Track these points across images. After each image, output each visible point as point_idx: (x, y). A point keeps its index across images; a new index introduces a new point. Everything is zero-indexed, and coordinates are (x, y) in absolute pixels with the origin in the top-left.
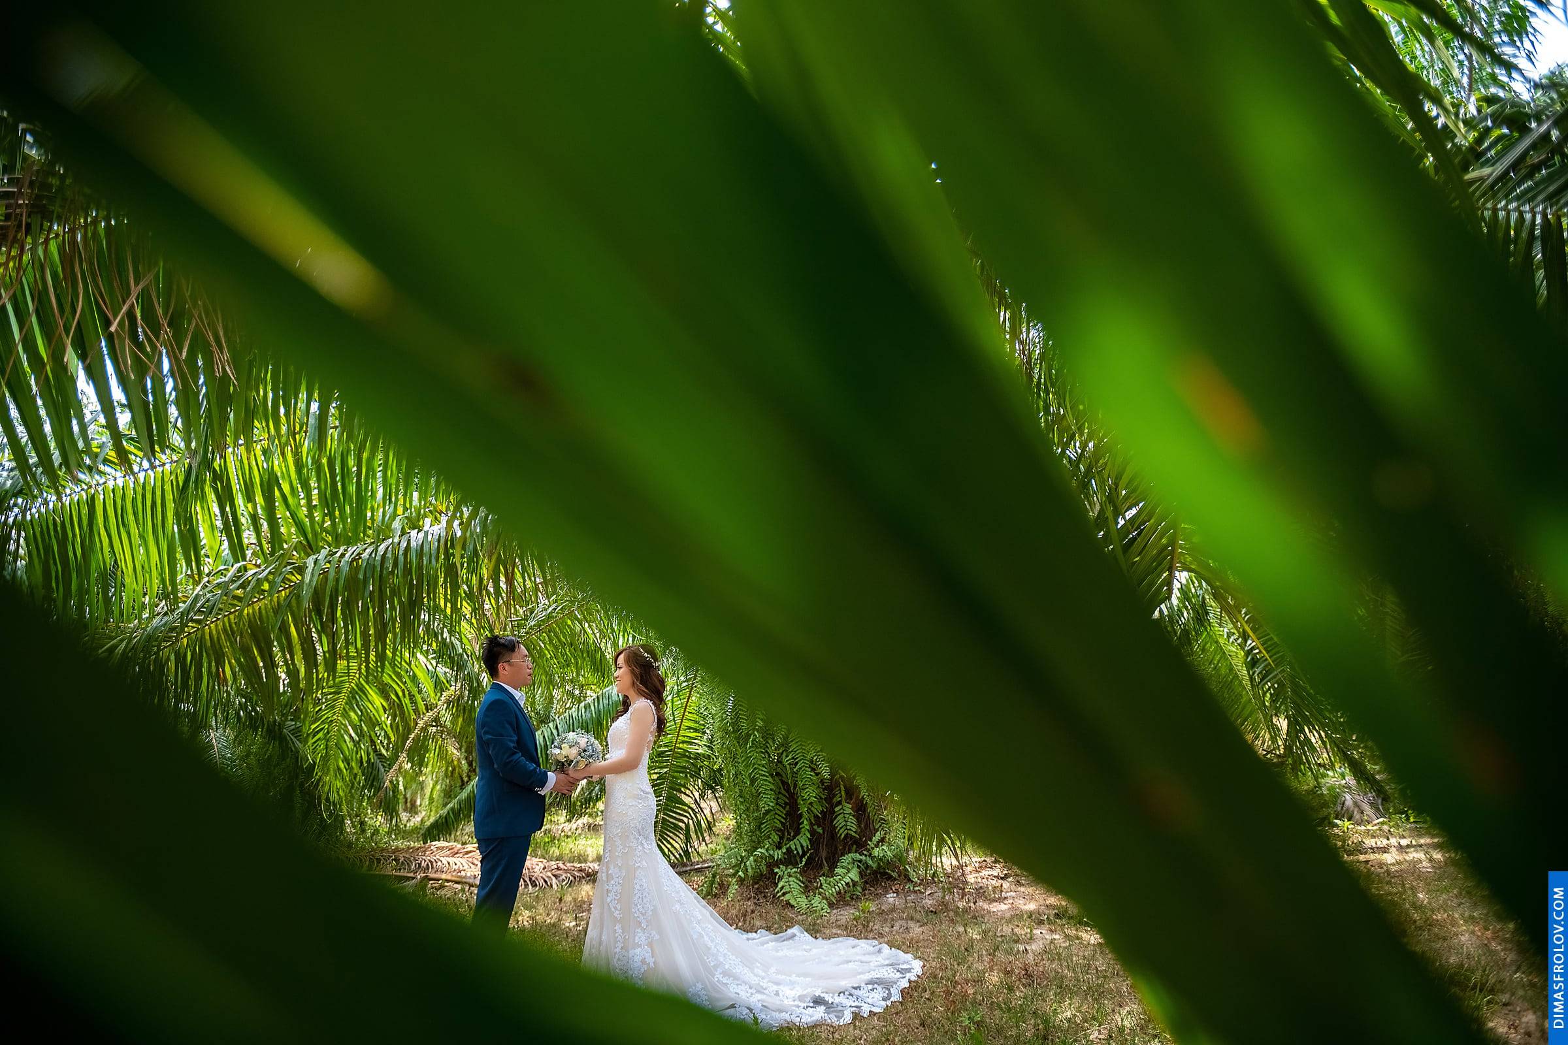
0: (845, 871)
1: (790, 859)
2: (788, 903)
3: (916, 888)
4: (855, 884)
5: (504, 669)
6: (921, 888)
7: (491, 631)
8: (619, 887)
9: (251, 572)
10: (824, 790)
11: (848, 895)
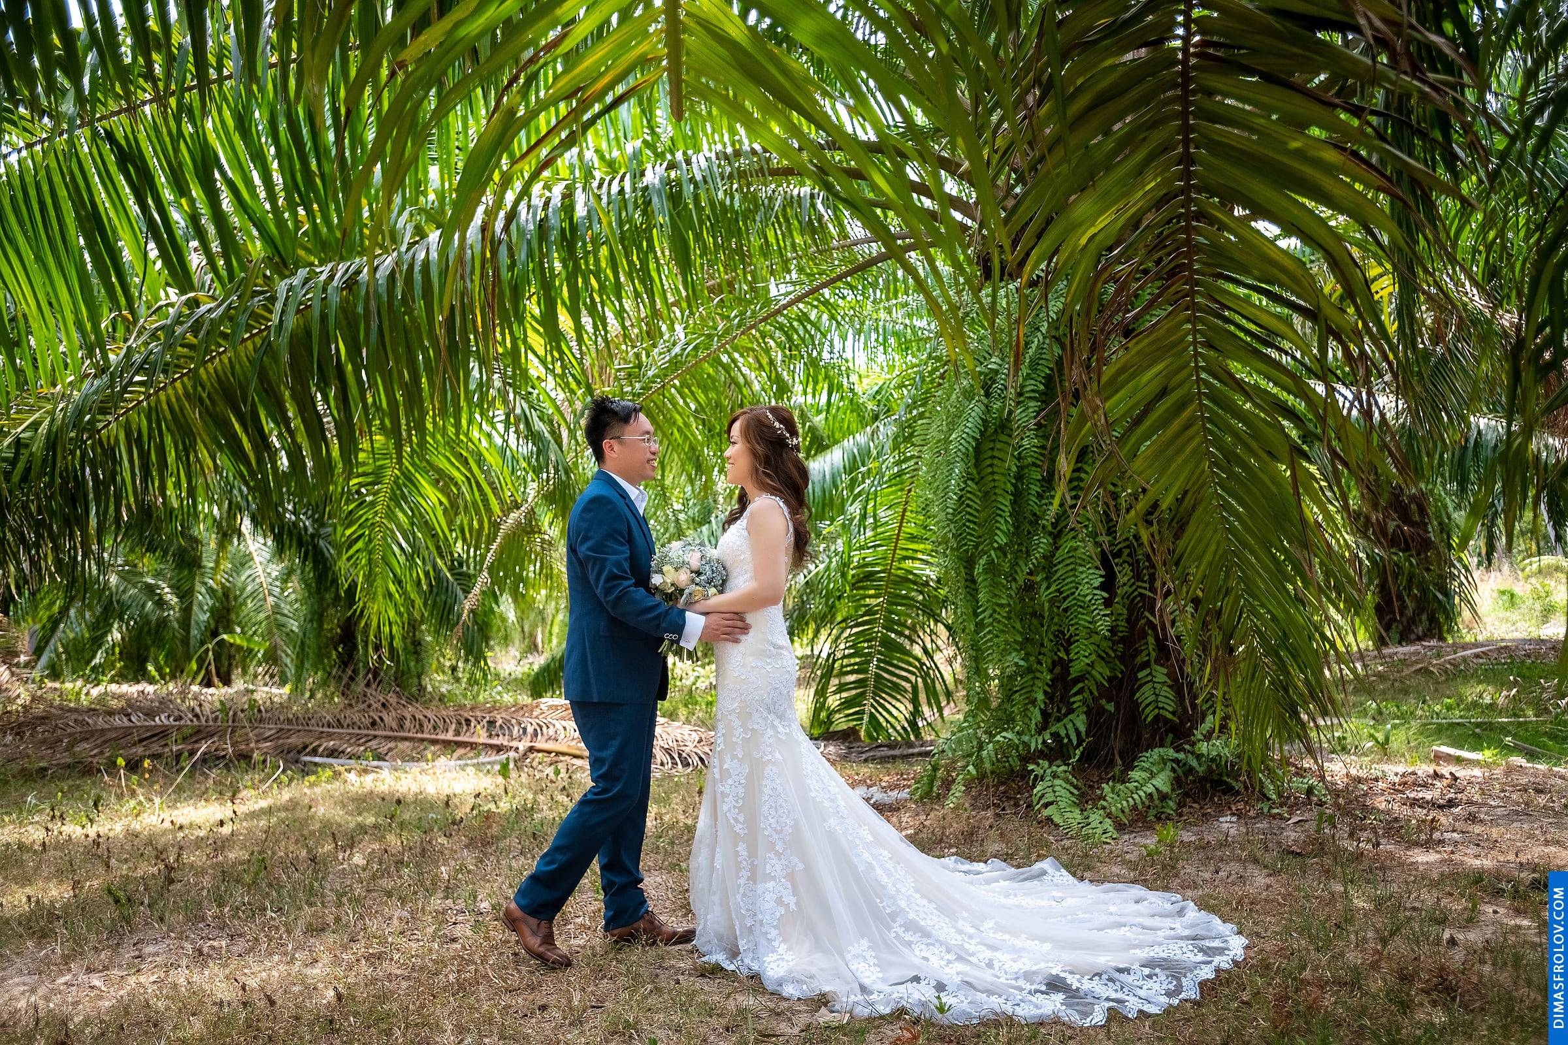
0: (1145, 775)
1: (1057, 752)
2: (1049, 819)
3: (1275, 811)
4: (1164, 797)
5: (613, 450)
6: (1284, 811)
7: (589, 390)
8: (741, 790)
9: (203, 309)
10: (1114, 643)
11: (1152, 812)
